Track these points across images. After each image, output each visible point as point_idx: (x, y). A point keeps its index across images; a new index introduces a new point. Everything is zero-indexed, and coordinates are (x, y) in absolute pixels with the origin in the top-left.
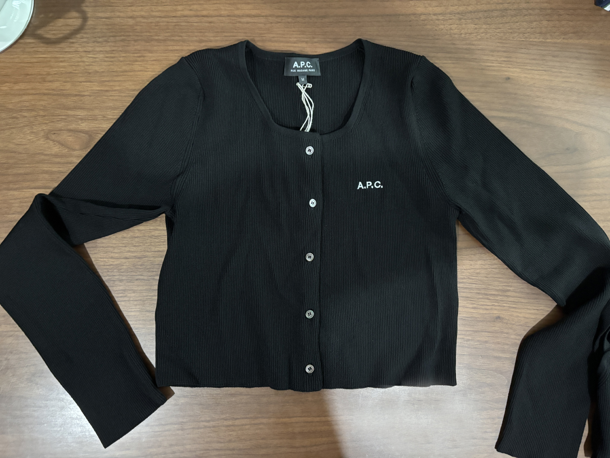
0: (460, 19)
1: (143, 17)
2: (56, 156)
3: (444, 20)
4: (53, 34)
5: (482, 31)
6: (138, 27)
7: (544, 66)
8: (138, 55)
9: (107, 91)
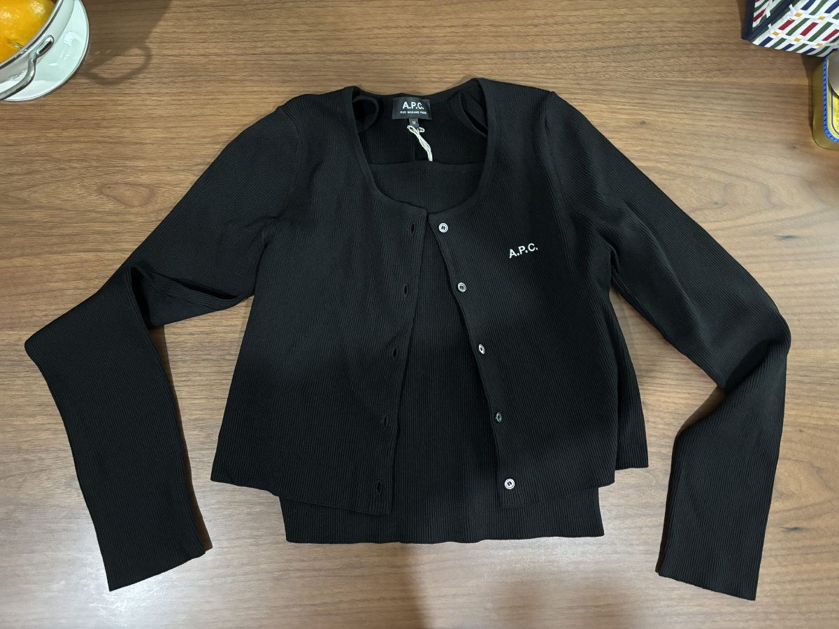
0: (585, 56)
1: (217, 55)
2: (110, 213)
3: (566, 57)
4: (111, 73)
5: (611, 69)
6: (212, 66)
7: (683, 108)
8: (211, 97)
9: (173, 138)
